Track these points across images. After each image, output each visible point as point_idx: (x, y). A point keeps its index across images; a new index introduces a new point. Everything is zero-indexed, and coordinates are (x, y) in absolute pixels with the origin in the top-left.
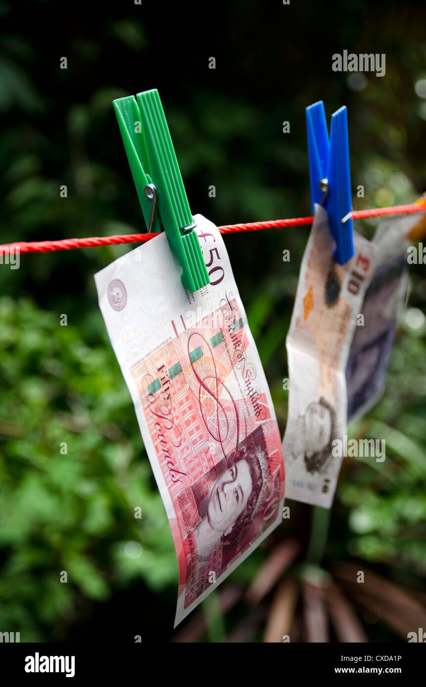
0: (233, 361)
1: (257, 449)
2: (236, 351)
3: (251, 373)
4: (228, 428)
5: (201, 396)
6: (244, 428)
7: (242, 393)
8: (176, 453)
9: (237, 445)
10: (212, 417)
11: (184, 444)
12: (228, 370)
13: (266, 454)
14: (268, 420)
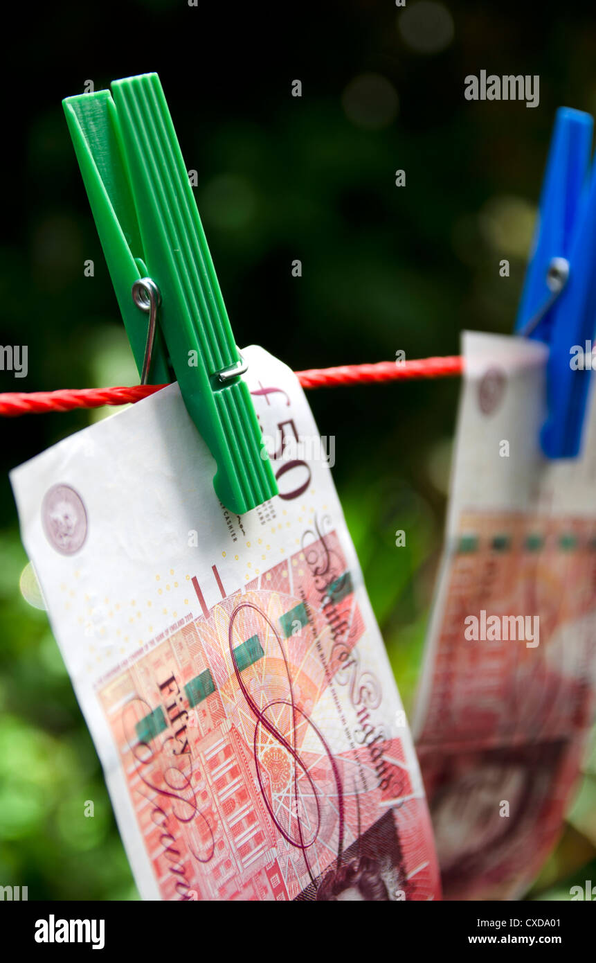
0: (329, 668)
1: (382, 863)
2: (337, 644)
3: (369, 693)
4: (319, 817)
5: (259, 745)
6: (355, 817)
7: (349, 737)
8: (202, 875)
9: (340, 855)
10: (283, 793)
11: (219, 856)
12: (319, 686)
13: (403, 873)
14: (407, 798)
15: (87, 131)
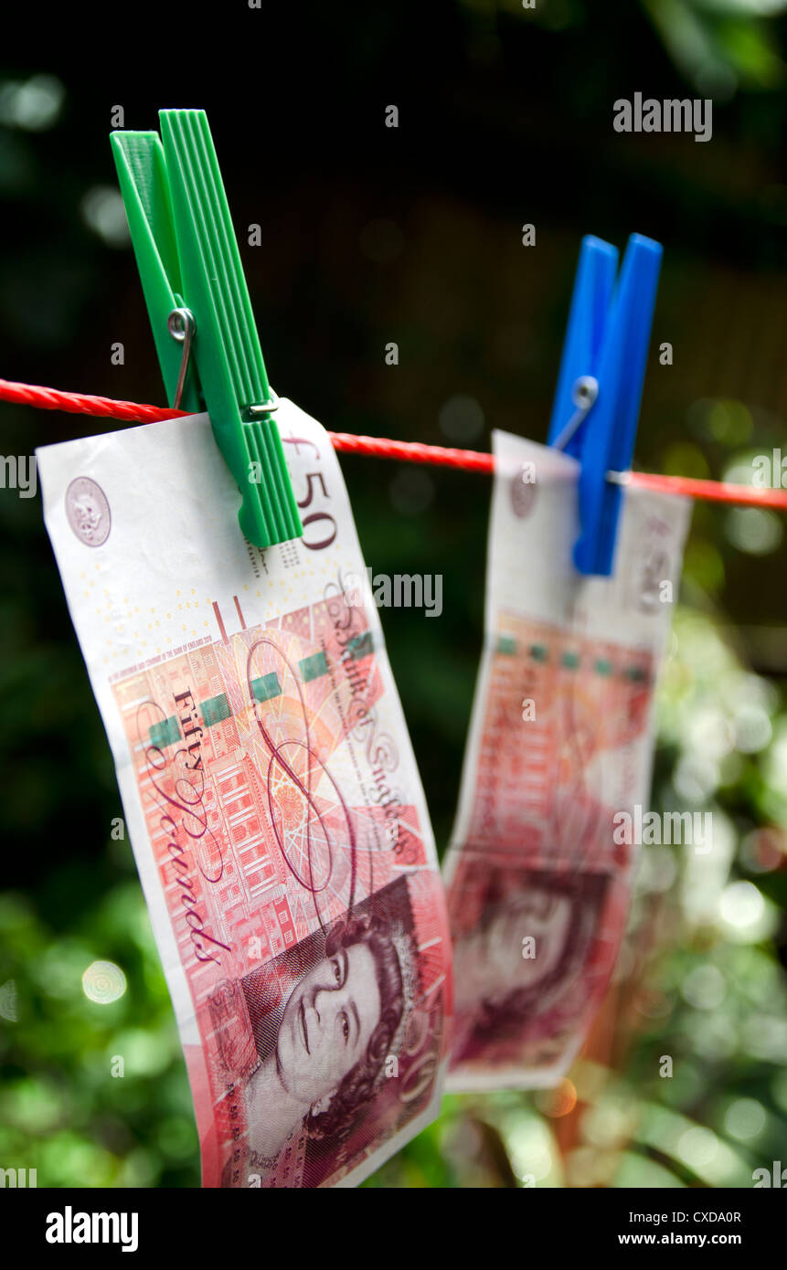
0: (347, 721)
1: (394, 926)
2: (356, 700)
3: (386, 756)
4: (331, 864)
5: (273, 779)
6: (368, 873)
7: (364, 794)
8: (209, 894)
9: (350, 908)
10: (295, 832)
11: (227, 880)
12: (336, 737)
13: (414, 943)
14: (421, 868)
15: (133, 166)
